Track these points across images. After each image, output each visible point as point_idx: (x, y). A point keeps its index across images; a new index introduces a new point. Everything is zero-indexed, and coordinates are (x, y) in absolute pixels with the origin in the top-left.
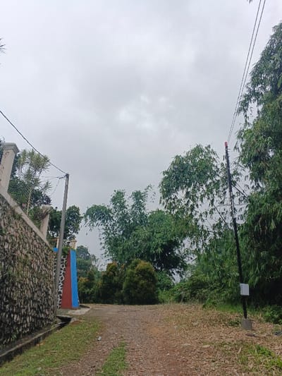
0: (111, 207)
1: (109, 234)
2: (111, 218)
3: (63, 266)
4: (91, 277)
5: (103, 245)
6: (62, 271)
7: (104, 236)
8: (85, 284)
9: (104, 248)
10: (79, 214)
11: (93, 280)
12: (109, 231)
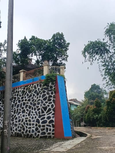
0: (107, 39)
1: (108, 66)
2: (108, 51)
3: (52, 93)
4: (98, 105)
5: (104, 76)
6: (52, 99)
7: (103, 68)
8: (93, 111)
9: (105, 78)
10: (64, 41)
11: (101, 106)
12: (107, 64)
